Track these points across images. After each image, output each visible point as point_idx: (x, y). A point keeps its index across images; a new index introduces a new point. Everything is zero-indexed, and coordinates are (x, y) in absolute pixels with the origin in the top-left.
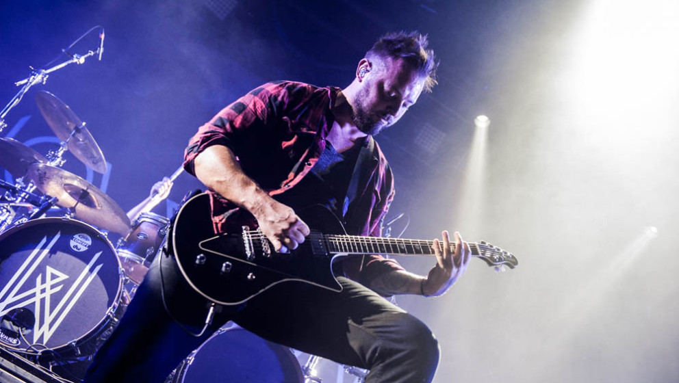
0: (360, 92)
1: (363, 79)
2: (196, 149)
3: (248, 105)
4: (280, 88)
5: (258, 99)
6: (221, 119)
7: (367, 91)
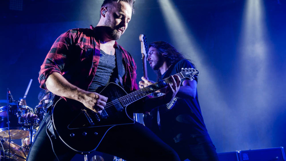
0: (106, 21)
1: (106, 15)
2: (44, 78)
3: (57, 47)
4: (68, 33)
5: (60, 42)
6: (48, 59)
7: (109, 19)
